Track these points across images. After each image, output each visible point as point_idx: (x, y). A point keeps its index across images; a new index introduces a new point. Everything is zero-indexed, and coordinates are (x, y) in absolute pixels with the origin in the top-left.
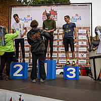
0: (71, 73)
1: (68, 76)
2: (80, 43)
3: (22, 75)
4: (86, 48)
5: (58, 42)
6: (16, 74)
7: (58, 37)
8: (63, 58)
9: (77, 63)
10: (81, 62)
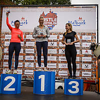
0: (73, 87)
1: (70, 91)
2: (84, 52)
3: (14, 89)
4: (91, 58)
5: (58, 51)
6: (6, 89)
7: (58, 44)
8: (63, 69)
9: (81, 75)
10: (85, 74)
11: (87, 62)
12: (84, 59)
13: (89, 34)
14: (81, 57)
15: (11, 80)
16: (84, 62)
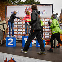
4: (49, 30)
9: (44, 38)
11: (47, 32)
12: (46, 30)
13: (48, 18)
14: (44, 29)
15: (11, 40)
16: (46, 32)
